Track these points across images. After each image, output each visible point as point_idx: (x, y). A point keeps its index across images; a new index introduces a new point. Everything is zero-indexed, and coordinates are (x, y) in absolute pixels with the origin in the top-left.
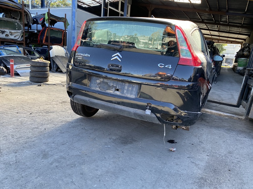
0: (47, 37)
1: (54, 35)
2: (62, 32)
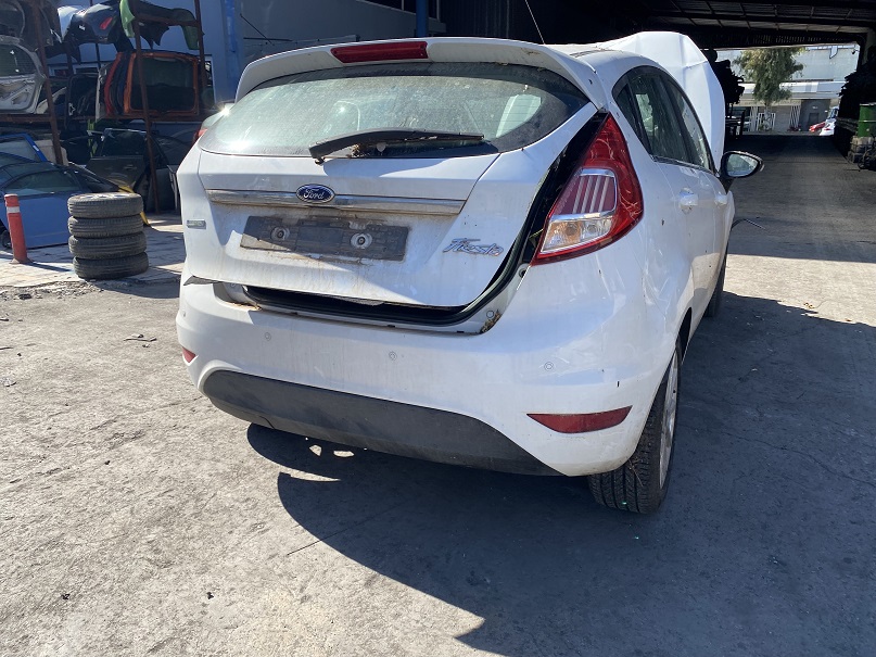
1: (159, 81)
2: (191, 63)
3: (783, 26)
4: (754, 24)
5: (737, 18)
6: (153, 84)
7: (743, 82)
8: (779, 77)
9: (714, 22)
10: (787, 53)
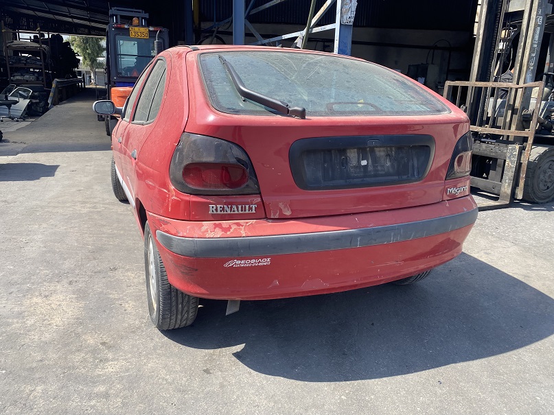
3: (93, 24)
4: (76, 21)
5: (66, 16)
7: (78, 55)
8: (96, 55)
9: (51, 16)
10: (97, 39)
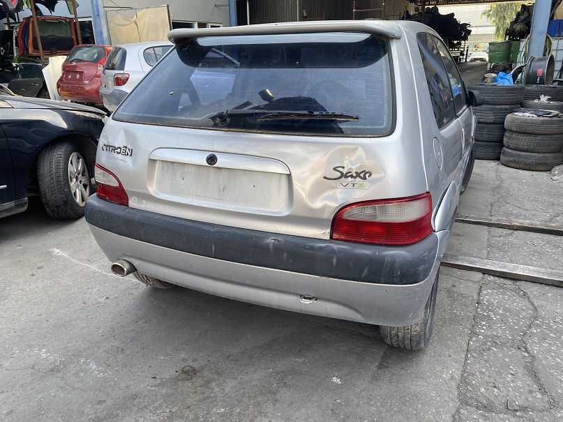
0: (35, 39)
1: (50, 34)
2: (70, 23)
6: (46, 35)
